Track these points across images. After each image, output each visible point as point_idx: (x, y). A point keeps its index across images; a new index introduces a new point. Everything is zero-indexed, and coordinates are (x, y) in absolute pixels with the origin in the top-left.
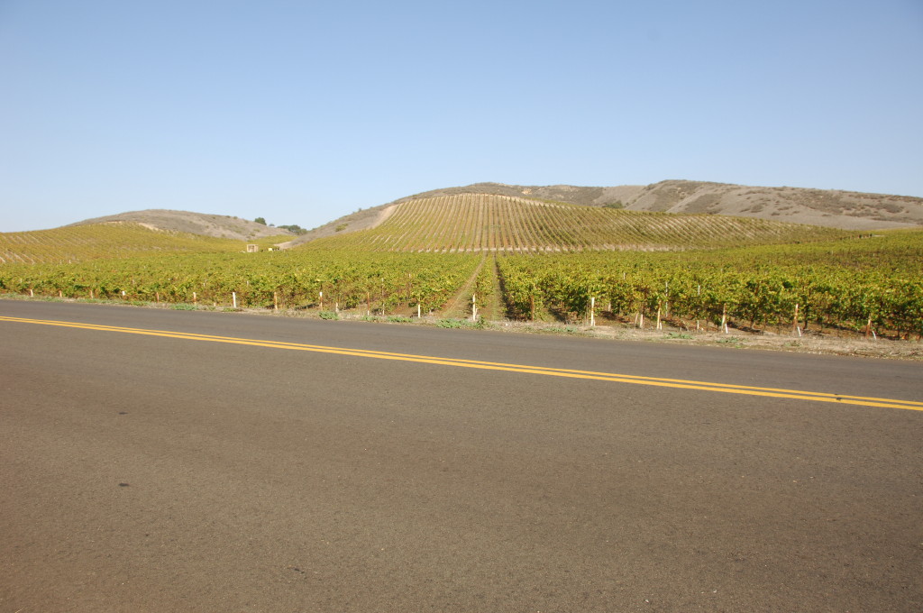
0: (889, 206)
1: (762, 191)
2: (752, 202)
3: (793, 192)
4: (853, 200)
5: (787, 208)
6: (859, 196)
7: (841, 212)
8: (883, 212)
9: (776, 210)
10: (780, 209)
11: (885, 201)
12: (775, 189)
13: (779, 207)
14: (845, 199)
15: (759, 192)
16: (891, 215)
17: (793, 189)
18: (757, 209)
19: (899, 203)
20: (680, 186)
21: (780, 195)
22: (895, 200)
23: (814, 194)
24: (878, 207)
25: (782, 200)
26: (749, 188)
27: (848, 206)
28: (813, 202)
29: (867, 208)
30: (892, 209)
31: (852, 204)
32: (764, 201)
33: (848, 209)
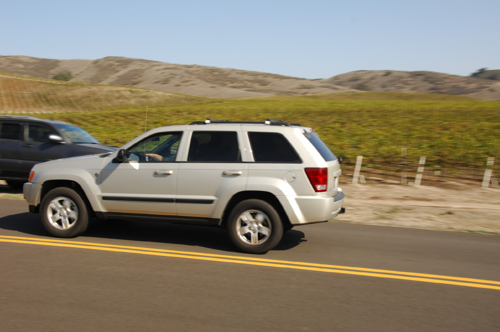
0: (260, 80)
1: (176, 67)
2: (165, 76)
3: (198, 69)
4: (238, 76)
5: (188, 81)
6: (244, 73)
7: (226, 85)
8: (257, 86)
9: (178, 83)
10: (182, 82)
11: (260, 78)
13: (183, 80)
14: (233, 75)
15: (174, 69)
16: (261, 87)
17: (199, 67)
18: (166, 82)
19: (269, 79)
20: (118, 62)
21: (187, 72)
23: (212, 71)
24: (254, 81)
25: (187, 75)
26: (168, 64)
27: (233, 80)
28: (209, 77)
29: (246, 82)
30: (263, 83)
31: (236, 79)
32: (173, 75)
33: (232, 83)
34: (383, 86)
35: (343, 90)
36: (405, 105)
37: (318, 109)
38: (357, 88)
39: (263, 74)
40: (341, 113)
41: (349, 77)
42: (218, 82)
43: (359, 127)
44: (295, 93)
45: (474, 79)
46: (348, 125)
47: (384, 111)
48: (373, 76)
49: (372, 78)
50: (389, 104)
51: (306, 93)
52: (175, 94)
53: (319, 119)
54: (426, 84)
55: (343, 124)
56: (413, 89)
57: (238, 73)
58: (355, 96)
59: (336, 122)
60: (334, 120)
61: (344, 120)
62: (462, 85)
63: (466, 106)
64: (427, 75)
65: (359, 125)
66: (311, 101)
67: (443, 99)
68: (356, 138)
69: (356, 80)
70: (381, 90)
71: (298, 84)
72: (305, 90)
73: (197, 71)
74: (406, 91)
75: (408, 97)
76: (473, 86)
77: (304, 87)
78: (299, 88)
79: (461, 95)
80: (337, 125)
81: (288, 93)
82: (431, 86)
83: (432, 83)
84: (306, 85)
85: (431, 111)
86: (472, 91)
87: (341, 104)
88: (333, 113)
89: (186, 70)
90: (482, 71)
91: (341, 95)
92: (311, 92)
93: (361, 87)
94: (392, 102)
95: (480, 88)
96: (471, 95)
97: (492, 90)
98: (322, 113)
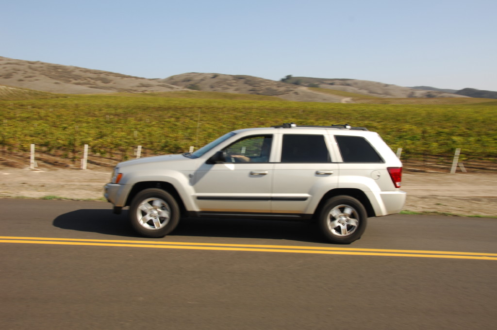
0: (102, 78)
1: (19, 63)
2: (7, 70)
3: (42, 65)
4: (82, 74)
5: (30, 77)
6: (87, 71)
7: (70, 81)
8: (99, 83)
9: (22, 78)
10: (26, 77)
11: (102, 76)
12: (29, 62)
13: (26, 75)
14: (77, 73)
16: (104, 85)
17: (42, 63)
18: (8, 76)
19: (111, 77)
21: (30, 68)
22: (108, 75)
23: (56, 68)
24: (96, 79)
25: (30, 71)
27: (76, 77)
28: (53, 73)
29: (89, 79)
30: (105, 81)
31: (80, 76)
32: (16, 71)
33: (76, 80)
34: (212, 87)
35: (177, 89)
36: (229, 103)
37: (156, 105)
38: (189, 88)
39: (105, 72)
40: (176, 109)
41: (183, 78)
42: (62, 78)
43: (191, 121)
44: (135, 91)
45: (283, 84)
46: (182, 120)
47: (213, 107)
48: (203, 77)
49: (202, 80)
50: (216, 102)
51: (146, 91)
52: (17, 88)
53: (156, 114)
54: (246, 86)
55: (178, 119)
56: (237, 90)
57: (81, 71)
58: (188, 94)
59: (171, 117)
60: (169, 115)
61: (178, 115)
62: (275, 88)
63: (278, 106)
64: (247, 79)
65: (192, 119)
66: (149, 98)
67: (261, 99)
68: (189, 131)
69: (189, 80)
70: (210, 90)
71: (137, 83)
72: (144, 88)
73: (41, 67)
74: (231, 91)
75: (232, 97)
76: (282, 89)
77: (143, 86)
78: (138, 87)
79: (275, 96)
80: (173, 119)
81: (129, 91)
82: (250, 87)
83: (250, 85)
84: (144, 84)
85: (251, 108)
86: (282, 93)
87: (176, 102)
88: (169, 109)
89: (29, 66)
90: (289, 77)
91: (175, 93)
92: (149, 90)
93: (193, 87)
94: (219, 100)
95: (287, 91)
96: (280, 97)
97: (296, 93)
98: (159, 109)
